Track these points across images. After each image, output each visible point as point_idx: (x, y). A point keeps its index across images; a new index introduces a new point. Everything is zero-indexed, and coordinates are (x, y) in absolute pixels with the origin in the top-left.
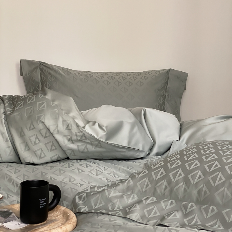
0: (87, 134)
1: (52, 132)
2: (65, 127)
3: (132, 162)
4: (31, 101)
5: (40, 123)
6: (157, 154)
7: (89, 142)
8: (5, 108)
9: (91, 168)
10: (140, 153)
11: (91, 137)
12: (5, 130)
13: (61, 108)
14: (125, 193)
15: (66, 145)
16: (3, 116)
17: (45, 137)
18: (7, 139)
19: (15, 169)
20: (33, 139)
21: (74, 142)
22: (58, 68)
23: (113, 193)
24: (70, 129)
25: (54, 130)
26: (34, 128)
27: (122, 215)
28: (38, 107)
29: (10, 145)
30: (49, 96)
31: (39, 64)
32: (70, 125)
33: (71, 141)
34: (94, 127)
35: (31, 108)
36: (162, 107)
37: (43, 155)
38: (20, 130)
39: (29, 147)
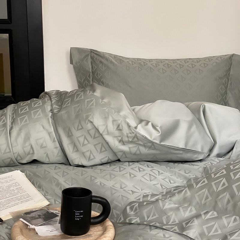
0: (139, 135)
1: (101, 132)
2: (116, 128)
3: (189, 165)
4: (79, 98)
5: (89, 122)
6: (219, 156)
7: (142, 144)
8: (52, 106)
9: (144, 173)
10: (199, 154)
11: (144, 138)
12: (52, 129)
13: (111, 106)
14: (182, 205)
15: (116, 147)
16: (50, 114)
17: (94, 138)
18: (54, 139)
19: (63, 171)
20: (81, 139)
21: (125, 143)
22: (110, 56)
23: (168, 205)
24: (120, 130)
25: (104, 131)
26: (82, 128)
27: (178, 231)
28: (86, 106)
29: (58, 145)
30: (98, 93)
31: (89, 52)
32: (120, 125)
33: (121, 142)
34: (147, 127)
35: (79, 106)
36: (224, 98)
37: (92, 157)
38: (67, 129)
39: (77, 148)
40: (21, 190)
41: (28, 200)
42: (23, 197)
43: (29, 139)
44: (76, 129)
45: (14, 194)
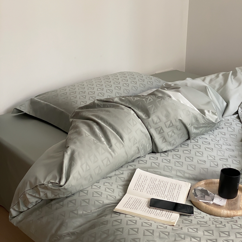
2: (195, 120)
20: (170, 133)
24: (198, 121)
26: (173, 126)
37: (175, 143)
38: (159, 129)
39: (165, 140)
40: (164, 182)
41: (180, 187)
42: (173, 187)
43: (136, 143)
44: (168, 127)
45: (164, 186)
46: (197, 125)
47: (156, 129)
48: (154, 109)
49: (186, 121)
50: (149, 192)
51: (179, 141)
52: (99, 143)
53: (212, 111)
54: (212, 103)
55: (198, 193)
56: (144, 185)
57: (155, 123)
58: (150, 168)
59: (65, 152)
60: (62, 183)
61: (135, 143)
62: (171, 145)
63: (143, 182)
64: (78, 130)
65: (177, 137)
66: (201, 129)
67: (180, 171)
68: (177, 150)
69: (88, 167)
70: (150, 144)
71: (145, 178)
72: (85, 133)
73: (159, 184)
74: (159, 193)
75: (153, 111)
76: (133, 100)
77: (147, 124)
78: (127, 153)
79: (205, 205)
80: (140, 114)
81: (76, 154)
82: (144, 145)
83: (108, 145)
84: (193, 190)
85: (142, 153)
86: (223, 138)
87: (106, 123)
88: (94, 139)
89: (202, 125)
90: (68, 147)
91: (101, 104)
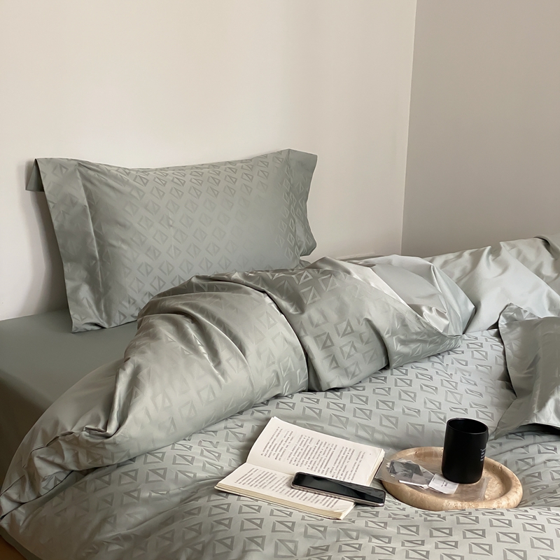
20: (347, 349)
26: (352, 332)
38: (324, 337)
39: (337, 363)
40: (327, 444)
41: (361, 456)
42: (346, 454)
43: (273, 363)
44: (341, 334)
45: (327, 452)
46: (403, 335)
47: (316, 338)
48: (314, 296)
49: (382, 324)
50: (293, 460)
51: (366, 368)
52: (194, 357)
53: (437, 310)
54: (440, 296)
55: (398, 469)
56: (284, 448)
57: (315, 324)
58: (300, 418)
59: (120, 370)
60: (110, 430)
61: (270, 362)
62: (348, 376)
63: (284, 442)
64: (151, 330)
65: (362, 360)
66: (413, 346)
67: (364, 427)
68: (361, 389)
69: (167, 401)
70: (302, 369)
71: (288, 436)
72: (166, 335)
73: (317, 449)
74: (316, 464)
75: (312, 299)
76: (271, 278)
77: (297, 327)
78: (253, 381)
79: (411, 489)
80: (284, 304)
81: (144, 372)
82: (290, 369)
83: (213, 361)
84: (389, 464)
85: (284, 388)
86: (462, 370)
87: (211, 320)
88: (183, 347)
89: (415, 337)
90: (129, 359)
91: (204, 285)
